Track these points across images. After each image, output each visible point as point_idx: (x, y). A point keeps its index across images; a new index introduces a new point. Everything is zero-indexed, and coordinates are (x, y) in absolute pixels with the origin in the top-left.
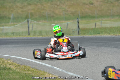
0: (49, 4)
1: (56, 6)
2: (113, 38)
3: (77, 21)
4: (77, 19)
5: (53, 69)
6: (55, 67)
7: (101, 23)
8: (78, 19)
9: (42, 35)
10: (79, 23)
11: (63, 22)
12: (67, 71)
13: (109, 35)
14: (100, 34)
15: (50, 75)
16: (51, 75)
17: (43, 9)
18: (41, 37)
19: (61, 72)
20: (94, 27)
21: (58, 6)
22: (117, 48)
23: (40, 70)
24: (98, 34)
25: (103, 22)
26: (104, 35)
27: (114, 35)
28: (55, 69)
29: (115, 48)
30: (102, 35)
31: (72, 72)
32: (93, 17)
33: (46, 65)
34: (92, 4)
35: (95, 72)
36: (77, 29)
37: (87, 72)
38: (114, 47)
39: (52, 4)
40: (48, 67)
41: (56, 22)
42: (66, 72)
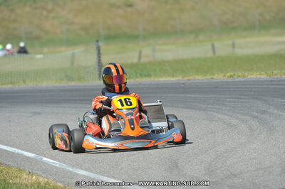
0: (27, 9)
1: (45, 13)
2: (183, 85)
3: (95, 47)
4: (95, 42)
5: (40, 162)
6: (45, 159)
7: (154, 50)
8: (97, 41)
9: (12, 83)
10: (102, 51)
11: (63, 49)
12: (73, 166)
13: (172, 79)
14: (149, 76)
15: (32, 176)
16: (34, 178)
17: (15, 21)
18: (10, 86)
19: (60, 168)
20: (135, 60)
21: (49, 11)
22: (190, 108)
23: (8, 166)
24: (146, 76)
25: (157, 47)
26: (161, 79)
27: (183, 77)
28: (45, 163)
29: (187, 108)
30: (156, 79)
31: (86, 170)
32: (133, 37)
33: (22, 155)
34: (130, 6)
35: (139, 168)
36: (96, 66)
37: (123, 168)
38: (183, 108)
39: (36, 8)
40: (28, 158)
41: (46, 50)
42: (70, 169)
